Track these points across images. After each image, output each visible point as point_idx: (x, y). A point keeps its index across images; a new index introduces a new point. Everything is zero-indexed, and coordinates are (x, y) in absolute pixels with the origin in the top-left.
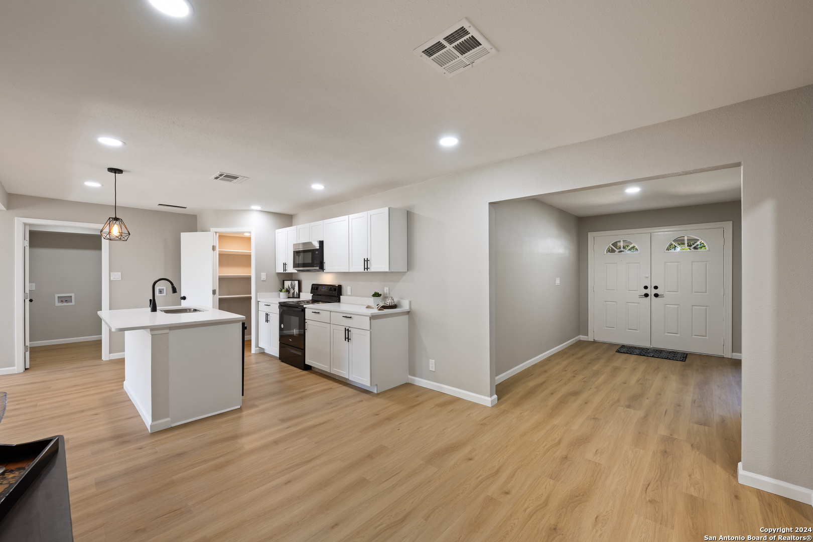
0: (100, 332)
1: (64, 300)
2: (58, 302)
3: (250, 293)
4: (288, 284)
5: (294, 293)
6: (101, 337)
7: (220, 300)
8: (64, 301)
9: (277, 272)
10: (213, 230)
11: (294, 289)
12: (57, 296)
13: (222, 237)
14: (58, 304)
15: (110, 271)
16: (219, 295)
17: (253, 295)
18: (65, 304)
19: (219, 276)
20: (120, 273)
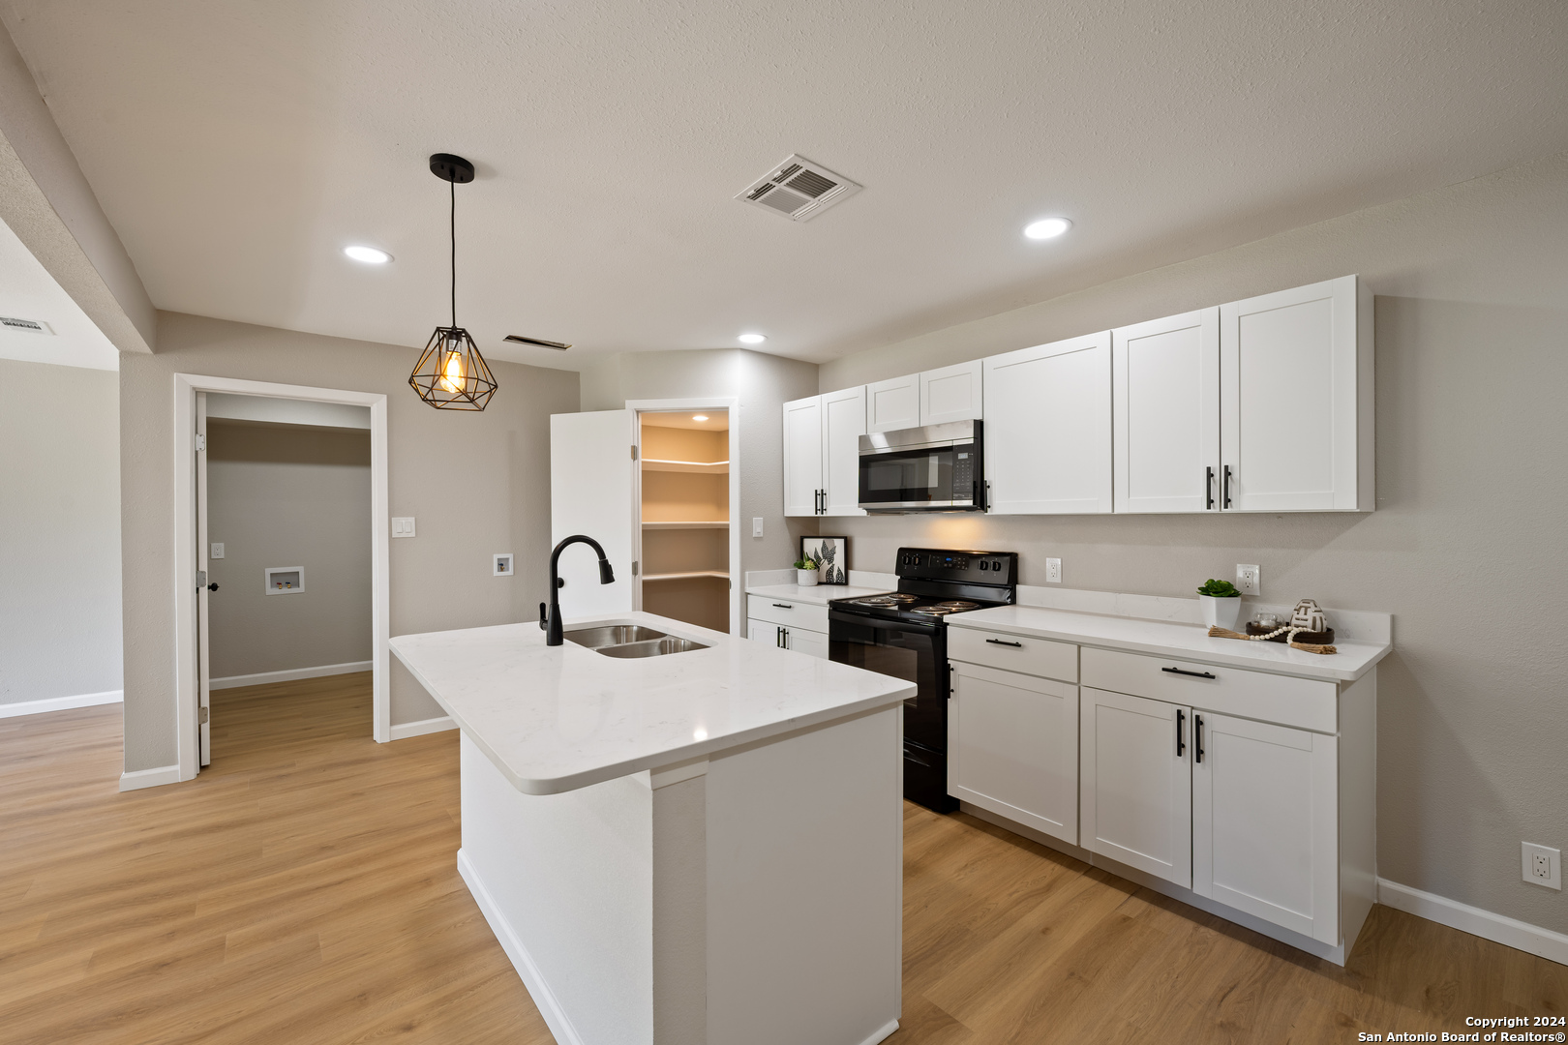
0: (368, 655)
1: (283, 580)
2: (272, 586)
3: (726, 567)
4: (812, 546)
5: (830, 572)
6: (372, 665)
7: (645, 583)
8: (284, 583)
9: (789, 513)
10: (632, 404)
11: (831, 560)
12: (269, 571)
13: (651, 429)
14: (271, 591)
15: (391, 515)
16: (645, 572)
17: (734, 575)
18: (285, 590)
19: (643, 525)
20: (412, 520)
